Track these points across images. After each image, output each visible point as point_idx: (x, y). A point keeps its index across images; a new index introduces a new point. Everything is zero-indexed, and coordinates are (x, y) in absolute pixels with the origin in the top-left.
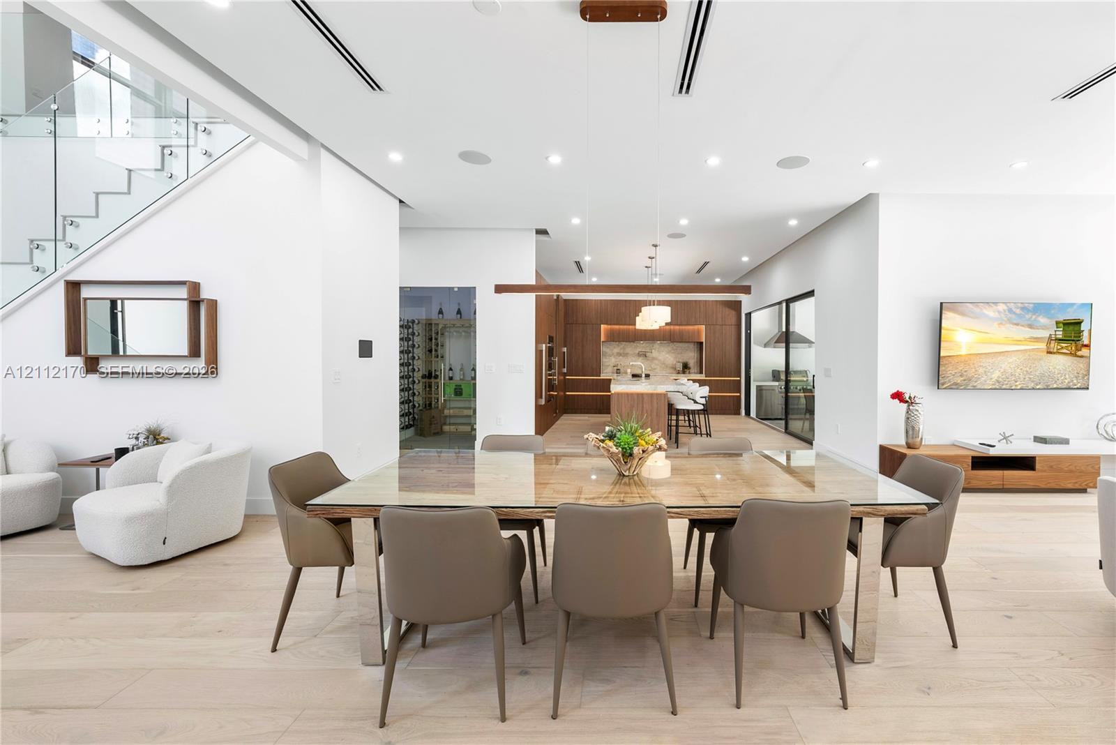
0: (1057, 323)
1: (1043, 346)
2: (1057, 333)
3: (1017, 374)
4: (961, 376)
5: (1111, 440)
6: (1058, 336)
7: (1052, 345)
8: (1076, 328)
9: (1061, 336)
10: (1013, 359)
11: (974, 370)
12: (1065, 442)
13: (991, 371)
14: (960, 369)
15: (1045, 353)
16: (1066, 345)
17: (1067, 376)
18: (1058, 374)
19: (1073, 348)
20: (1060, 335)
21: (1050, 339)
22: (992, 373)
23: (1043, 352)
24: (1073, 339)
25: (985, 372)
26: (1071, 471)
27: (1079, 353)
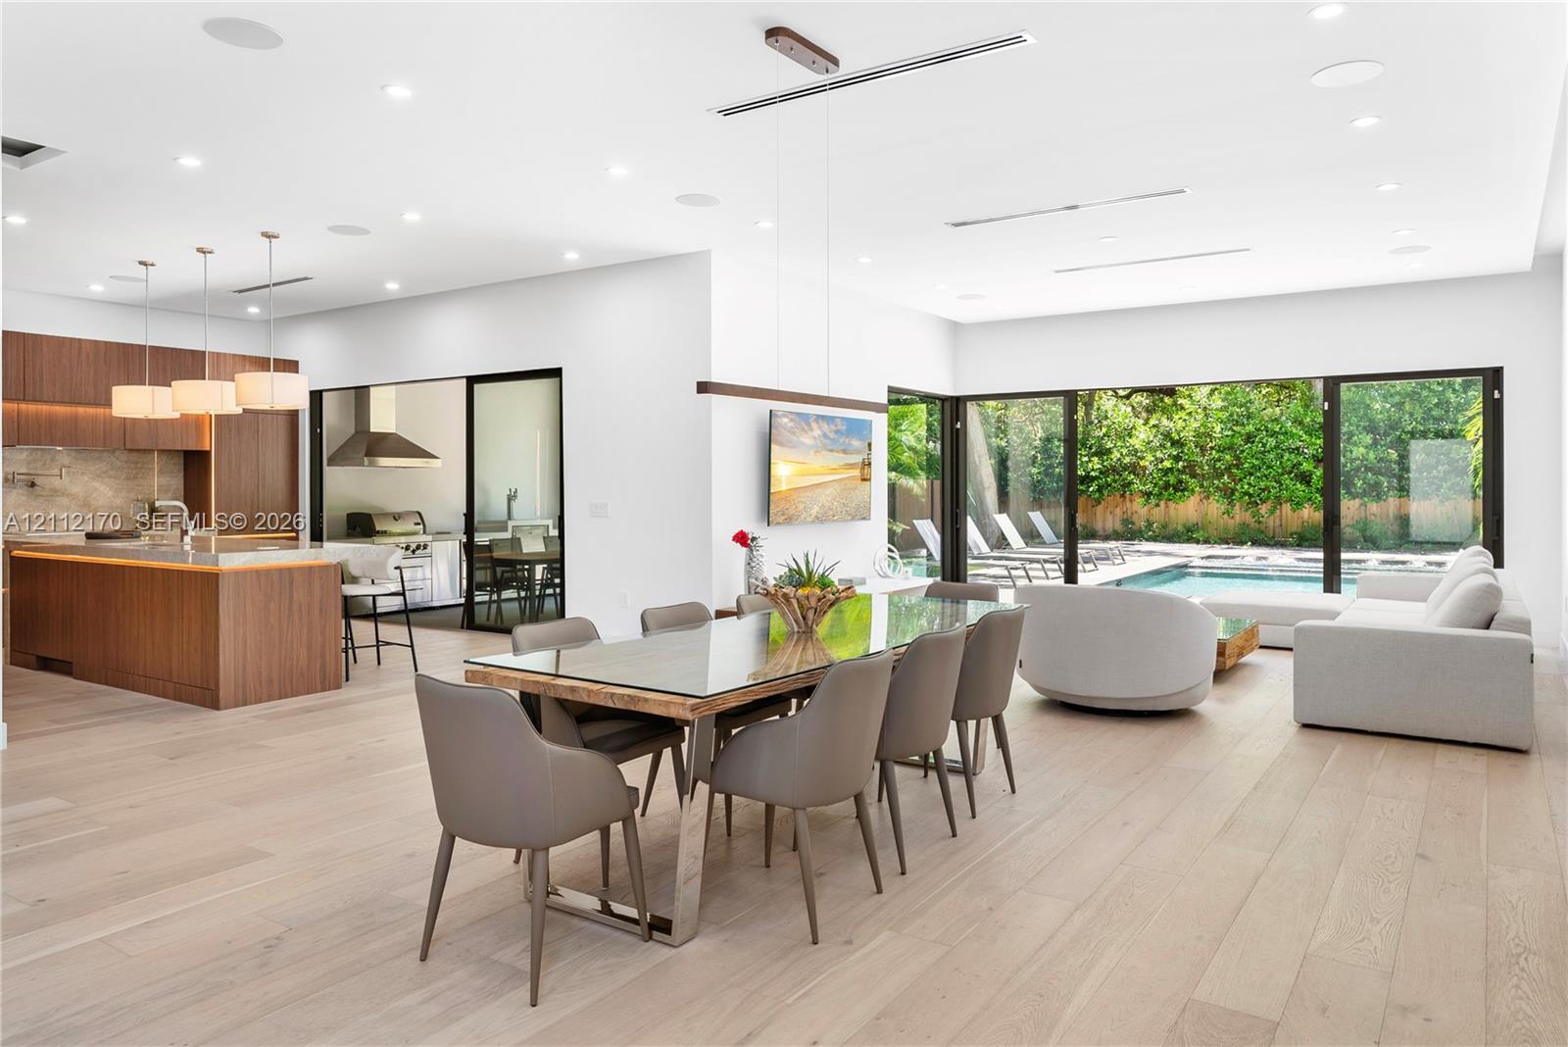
4: (783, 515)
10: (829, 491)
13: (811, 506)
14: (782, 506)
15: (860, 481)
22: (811, 509)
25: (805, 508)
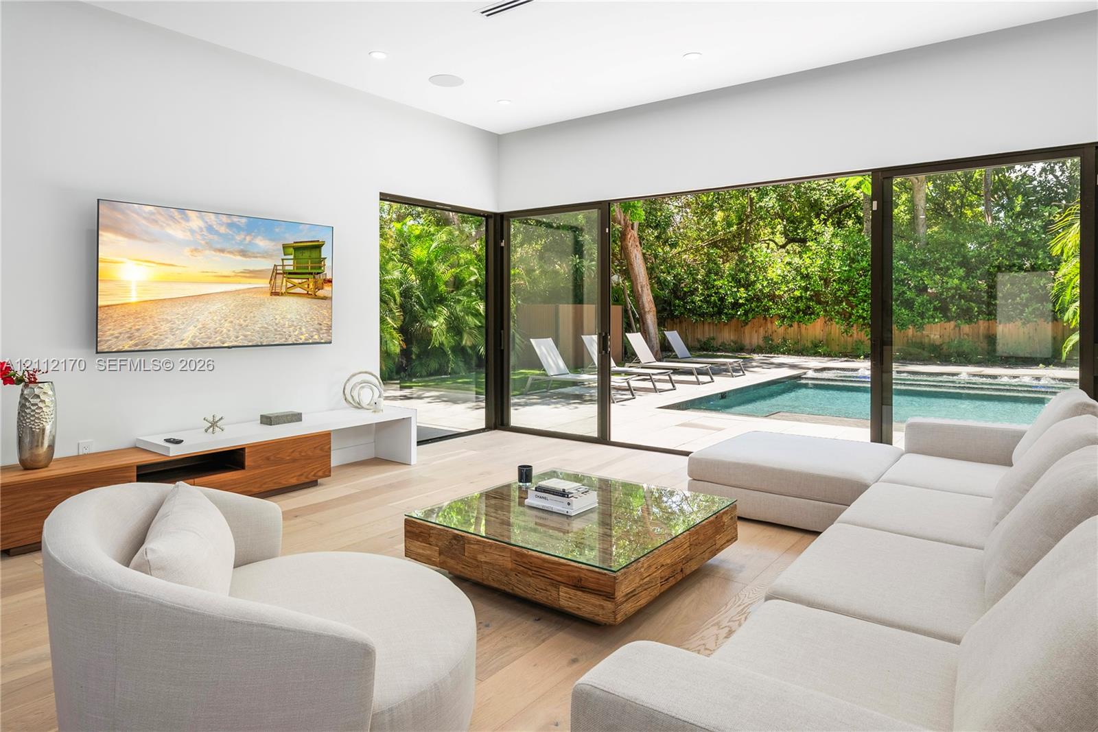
0: (285, 247)
1: (264, 283)
2: (286, 262)
3: (225, 331)
4: (130, 338)
5: (359, 408)
6: (287, 268)
7: (279, 282)
8: (314, 254)
9: (291, 268)
10: (216, 306)
11: (152, 327)
12: (297, 417)
13: (182, 327)
14: (129, 326)
15: (269, 294)
16: (300, 281)
17: (304, 330)
18: (290, 327)
19: (311, 286)
20: (290, 265)
21: (275, 273)
23: (265, 292)
24: (310, 271)
25: (172, 329)
26: (294, 460)
27: (320, 293)
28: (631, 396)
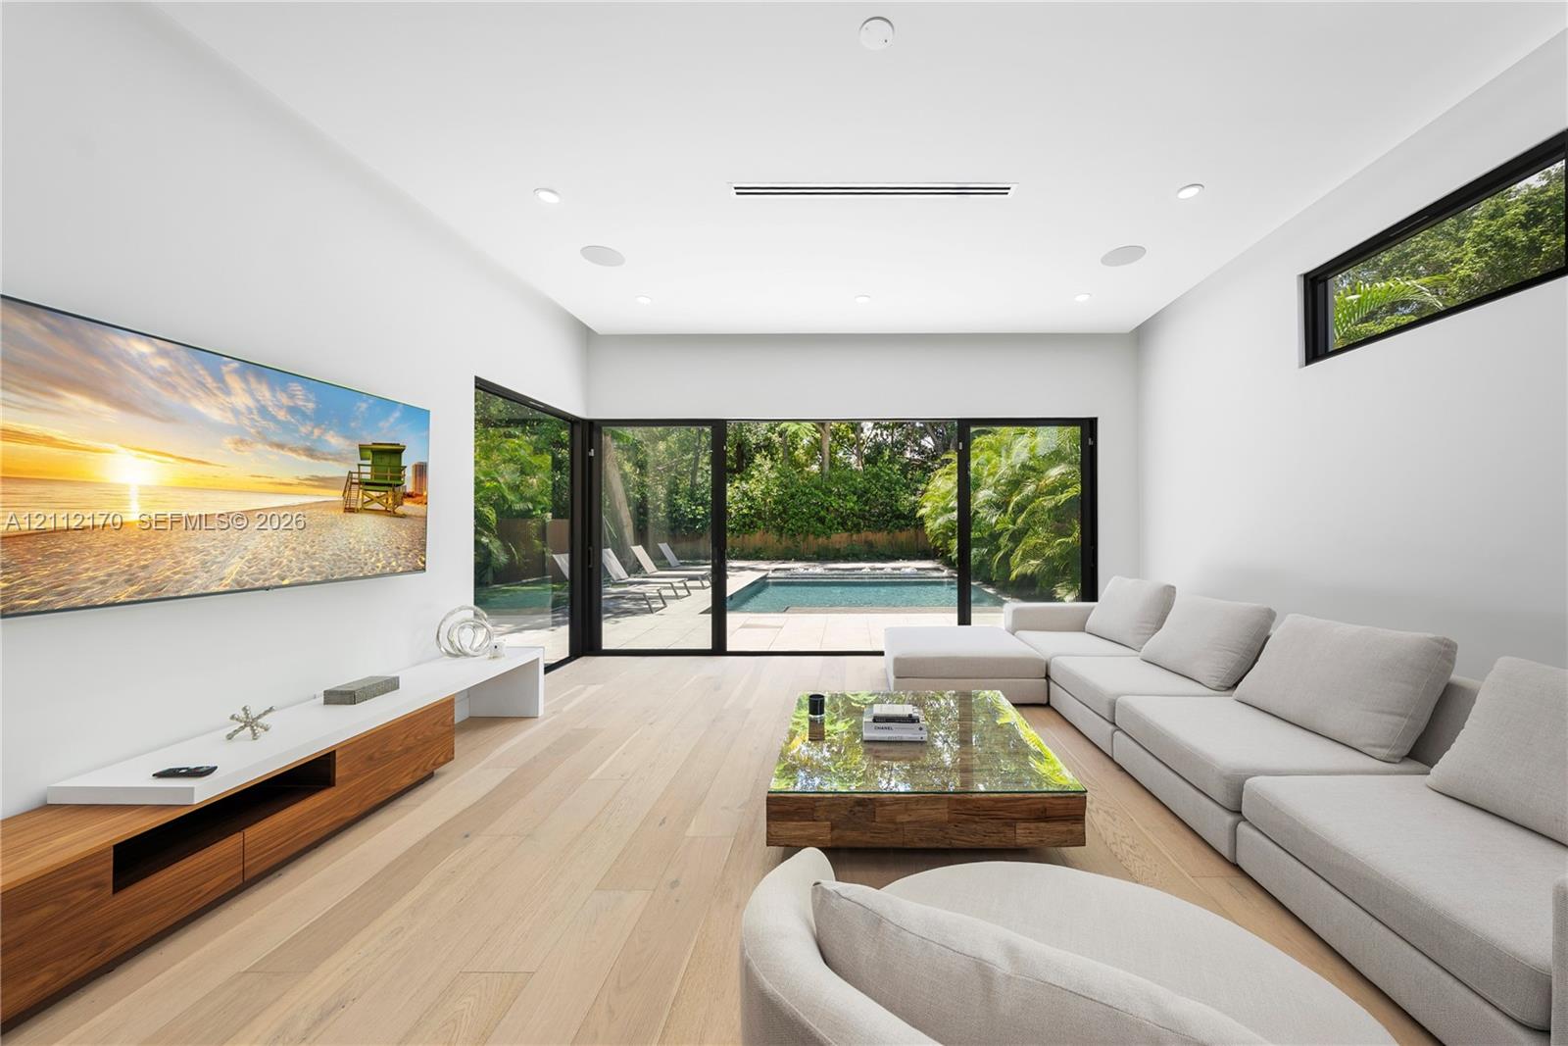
0: (362, 448)
1: (336, 496)
2: (363, 469)
3: (285, 562)
4: (129, 582)
6: (364, 476)
7: (354, 494)
8: (394, 461)
9: (368, 477)
11: (169, 562)
12: (391, 685)
13: (221, 559)
14: (127, 561)
15: (342, 512)
16: (378, 494)
17: (381, 555)
18: (366, 552)
19: (390, 501)
20: (367, 473)
21: (350, 483)
22: (223, 565)
23: (335, 508)
24: (389, 481)
25: (204, 563)
26: (407, 750)
27: (400, 510)
28: (662, 605)
